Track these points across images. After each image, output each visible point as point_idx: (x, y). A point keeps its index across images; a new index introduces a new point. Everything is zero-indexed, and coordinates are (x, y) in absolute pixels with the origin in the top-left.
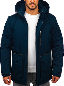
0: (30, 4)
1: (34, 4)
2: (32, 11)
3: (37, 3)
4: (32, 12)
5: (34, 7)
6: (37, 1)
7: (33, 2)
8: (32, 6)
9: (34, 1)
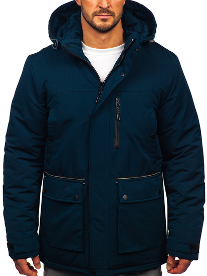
0: (95, 14)
1: (108, 12)
2: (104, 37)
3: (117, 11)
4: (103, 41)
5: (109, 23)
6: (118, 5)
7: (105, 5)
8: (104, 20)
9: (108, 3)
